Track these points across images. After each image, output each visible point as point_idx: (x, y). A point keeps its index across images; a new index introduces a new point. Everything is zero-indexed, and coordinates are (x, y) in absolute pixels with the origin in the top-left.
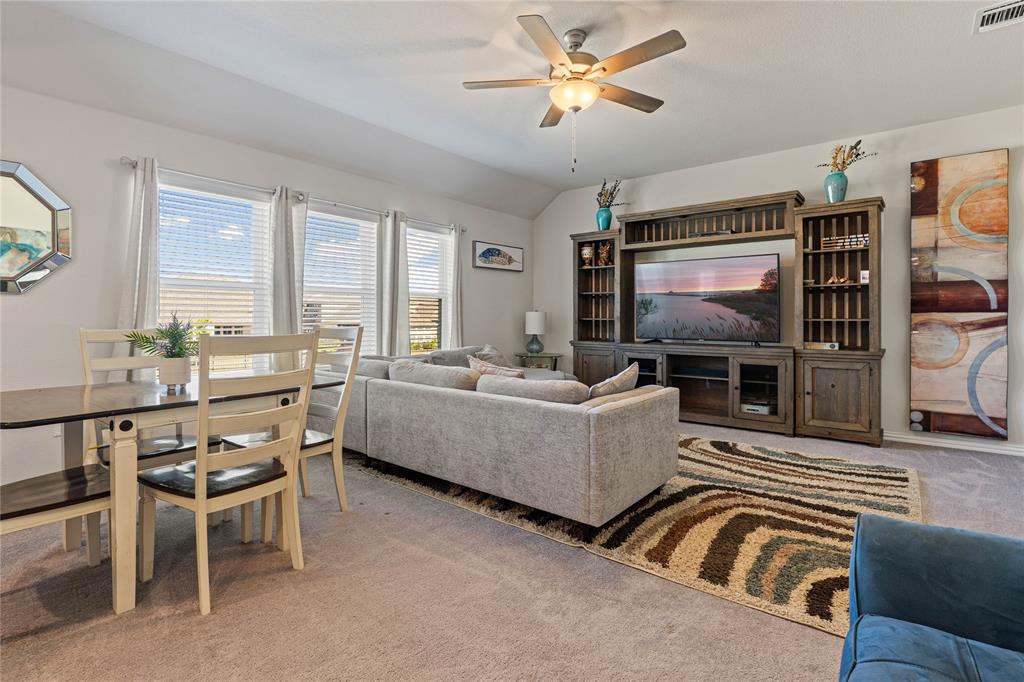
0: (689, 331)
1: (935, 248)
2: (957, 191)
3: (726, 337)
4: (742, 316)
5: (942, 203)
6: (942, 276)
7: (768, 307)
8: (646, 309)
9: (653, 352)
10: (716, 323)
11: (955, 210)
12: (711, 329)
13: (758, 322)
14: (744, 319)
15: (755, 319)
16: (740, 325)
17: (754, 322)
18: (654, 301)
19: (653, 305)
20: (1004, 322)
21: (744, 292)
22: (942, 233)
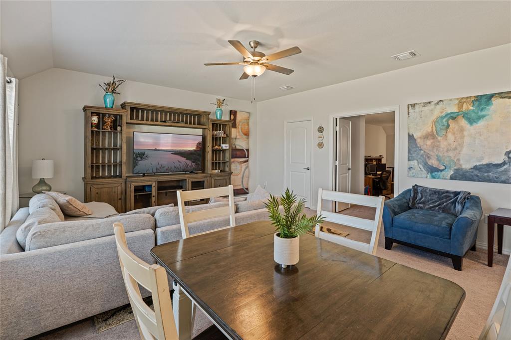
0: (165, 169)
1: (236, 138)
2: (240, 122)
3: (181, 170)
4: (188, 161)
5: (237, 125)
6: (237, 147)
7: (198, 157)
8: (141, 158)
9: (150, 181)
10: (177, 164)
11: (240, 127)
12: (175, 167)
13: (194, 164)
14: (189, 162)
15: (194, 162)
16: (187, 165)
17: (193, 164)
18: (146, 153)
19: (145, 156)
20: (247, 161)
21: (189, 150)
22: (238, 134)
